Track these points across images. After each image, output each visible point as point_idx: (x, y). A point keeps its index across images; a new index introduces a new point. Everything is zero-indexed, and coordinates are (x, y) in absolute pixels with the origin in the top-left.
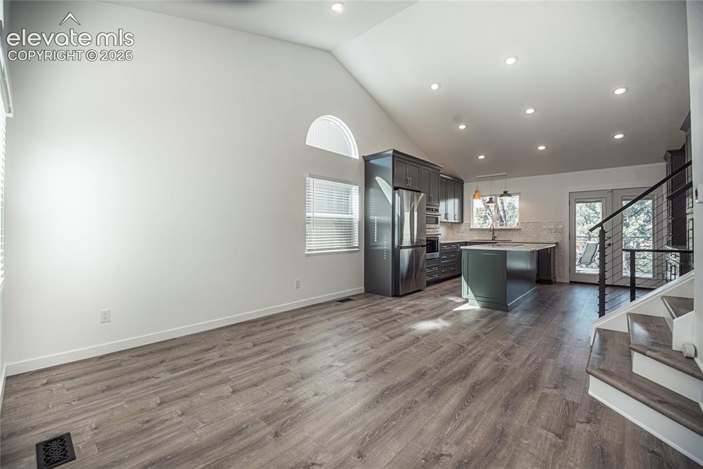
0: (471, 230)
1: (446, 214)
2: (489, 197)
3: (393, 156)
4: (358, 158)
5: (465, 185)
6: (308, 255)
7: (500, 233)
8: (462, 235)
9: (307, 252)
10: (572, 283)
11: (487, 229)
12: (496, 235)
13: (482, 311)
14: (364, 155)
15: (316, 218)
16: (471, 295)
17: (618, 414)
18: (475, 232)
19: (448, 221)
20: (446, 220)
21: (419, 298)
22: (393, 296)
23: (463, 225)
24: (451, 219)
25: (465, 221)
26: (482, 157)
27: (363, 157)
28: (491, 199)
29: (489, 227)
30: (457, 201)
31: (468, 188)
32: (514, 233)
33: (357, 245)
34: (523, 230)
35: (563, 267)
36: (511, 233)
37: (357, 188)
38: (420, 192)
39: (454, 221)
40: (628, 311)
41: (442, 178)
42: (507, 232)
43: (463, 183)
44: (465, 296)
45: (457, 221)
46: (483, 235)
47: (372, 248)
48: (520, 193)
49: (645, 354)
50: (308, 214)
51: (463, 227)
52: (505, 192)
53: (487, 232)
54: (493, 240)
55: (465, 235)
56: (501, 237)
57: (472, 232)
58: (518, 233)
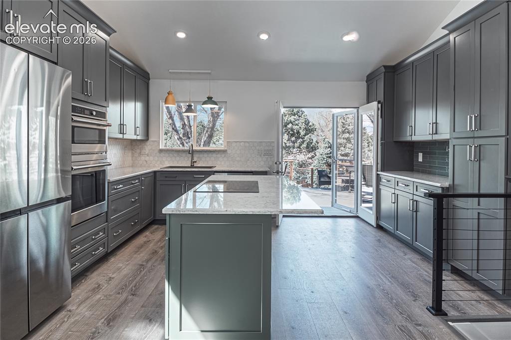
0: (161, 151)
1: (122, 125)
5: (152, 82)
7: (201, 156)
8: (147, 158)
11: (183, 151)
12: (195, 159)
18: (167, 155)
19: (126, 137)
20: (121, 136)
23: (148, 143)
24: (130, 135)
25: (152, 138)
26: (181, 35)
28: (190, 107)
30: (139, 105)
31: (157, 88)
32: (219, 156)
34: (229, 152)
36: (214, 155)
38: (56, 64)
39: (135, 137)
41: (112, 56)
42: (210, 155)
45: (139, 138)
46: (178, 158)
51: (148, 147)
52: (210, 98)
53: (184, 155)
54: (192, 166)
55: (151, 158)
56: (202, 162)
57: (162, 154)
58: (223, 155)
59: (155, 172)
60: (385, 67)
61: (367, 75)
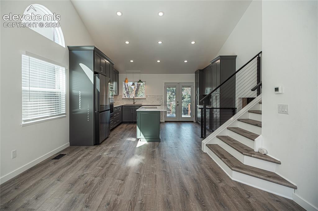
0: (123, 99)
2: (132, 82)
3: (94, 51)
4: (64, 46)
6: (24, 125)
7: (137, 100)
9: (23, 123)
10: (166, 122)
11: (131, 99)
12: (135, 102)
13: (150, 144)
14: (69, 45)
15: (32, 91)
16: (142, 136)
17: (252, 187)
18: (125, 100)
21: (111, 142)
22: (94, 145)
23: (118, 96)
25: (120, 94)
26: (132, 61)
27: (68, 46)
28: (133, 83)
29: (133, 98)
31: (122, 76)
32: (143, 100)
33: (65, 112)
34: (147, 99)
35: (162, 115)
36: (142, 100)
37: (64, 69)
38: (106, 76)
40: (216, 135)
42: (140, 100)
43: (119, 74)
44: (138, 137)
45: (116, 94)
46: (129, 101)
47: (73, 113)
48: (145, 81)
49: (251, 156)
50: (23, 88)
51: (118, 98)
52: (140, 80)
53: (131, 100)
54: (134, 104)
55: (119, 101)
56: (137, 103)
57: (123, 100)
58: (145, 100)
59: (122, 106)
60: (199, 70)
61: (195, 71)
